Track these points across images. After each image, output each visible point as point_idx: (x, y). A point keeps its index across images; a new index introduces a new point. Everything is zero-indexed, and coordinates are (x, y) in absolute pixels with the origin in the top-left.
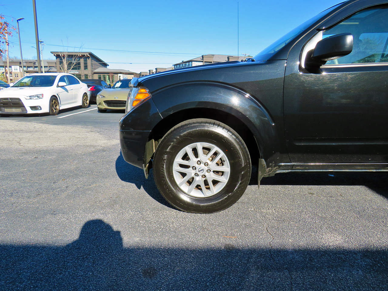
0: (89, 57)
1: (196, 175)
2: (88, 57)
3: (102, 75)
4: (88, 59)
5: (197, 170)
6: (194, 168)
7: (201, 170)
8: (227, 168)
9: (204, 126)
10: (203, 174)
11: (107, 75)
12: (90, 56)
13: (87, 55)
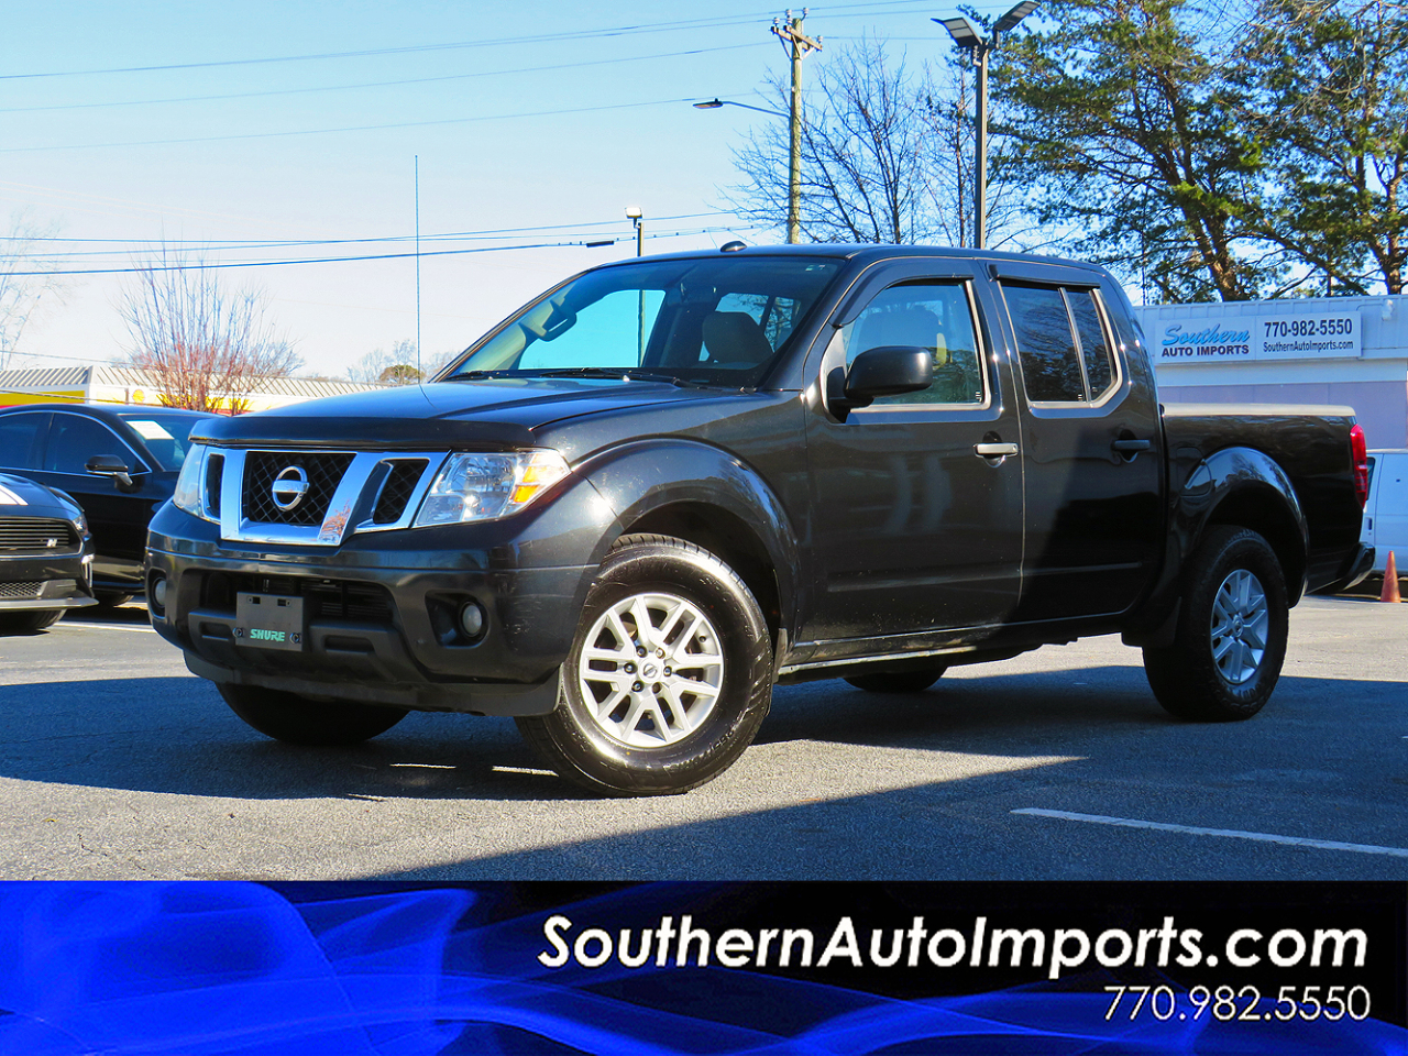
1: (639, 686)
5: (640, 671)
6: (631, 667)
7: (651, 670)
8: (713, 657)
9: (652, 550)
10: (654, 681)
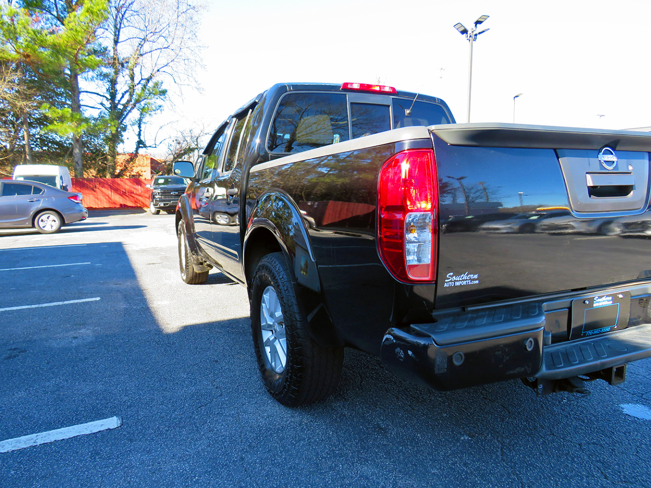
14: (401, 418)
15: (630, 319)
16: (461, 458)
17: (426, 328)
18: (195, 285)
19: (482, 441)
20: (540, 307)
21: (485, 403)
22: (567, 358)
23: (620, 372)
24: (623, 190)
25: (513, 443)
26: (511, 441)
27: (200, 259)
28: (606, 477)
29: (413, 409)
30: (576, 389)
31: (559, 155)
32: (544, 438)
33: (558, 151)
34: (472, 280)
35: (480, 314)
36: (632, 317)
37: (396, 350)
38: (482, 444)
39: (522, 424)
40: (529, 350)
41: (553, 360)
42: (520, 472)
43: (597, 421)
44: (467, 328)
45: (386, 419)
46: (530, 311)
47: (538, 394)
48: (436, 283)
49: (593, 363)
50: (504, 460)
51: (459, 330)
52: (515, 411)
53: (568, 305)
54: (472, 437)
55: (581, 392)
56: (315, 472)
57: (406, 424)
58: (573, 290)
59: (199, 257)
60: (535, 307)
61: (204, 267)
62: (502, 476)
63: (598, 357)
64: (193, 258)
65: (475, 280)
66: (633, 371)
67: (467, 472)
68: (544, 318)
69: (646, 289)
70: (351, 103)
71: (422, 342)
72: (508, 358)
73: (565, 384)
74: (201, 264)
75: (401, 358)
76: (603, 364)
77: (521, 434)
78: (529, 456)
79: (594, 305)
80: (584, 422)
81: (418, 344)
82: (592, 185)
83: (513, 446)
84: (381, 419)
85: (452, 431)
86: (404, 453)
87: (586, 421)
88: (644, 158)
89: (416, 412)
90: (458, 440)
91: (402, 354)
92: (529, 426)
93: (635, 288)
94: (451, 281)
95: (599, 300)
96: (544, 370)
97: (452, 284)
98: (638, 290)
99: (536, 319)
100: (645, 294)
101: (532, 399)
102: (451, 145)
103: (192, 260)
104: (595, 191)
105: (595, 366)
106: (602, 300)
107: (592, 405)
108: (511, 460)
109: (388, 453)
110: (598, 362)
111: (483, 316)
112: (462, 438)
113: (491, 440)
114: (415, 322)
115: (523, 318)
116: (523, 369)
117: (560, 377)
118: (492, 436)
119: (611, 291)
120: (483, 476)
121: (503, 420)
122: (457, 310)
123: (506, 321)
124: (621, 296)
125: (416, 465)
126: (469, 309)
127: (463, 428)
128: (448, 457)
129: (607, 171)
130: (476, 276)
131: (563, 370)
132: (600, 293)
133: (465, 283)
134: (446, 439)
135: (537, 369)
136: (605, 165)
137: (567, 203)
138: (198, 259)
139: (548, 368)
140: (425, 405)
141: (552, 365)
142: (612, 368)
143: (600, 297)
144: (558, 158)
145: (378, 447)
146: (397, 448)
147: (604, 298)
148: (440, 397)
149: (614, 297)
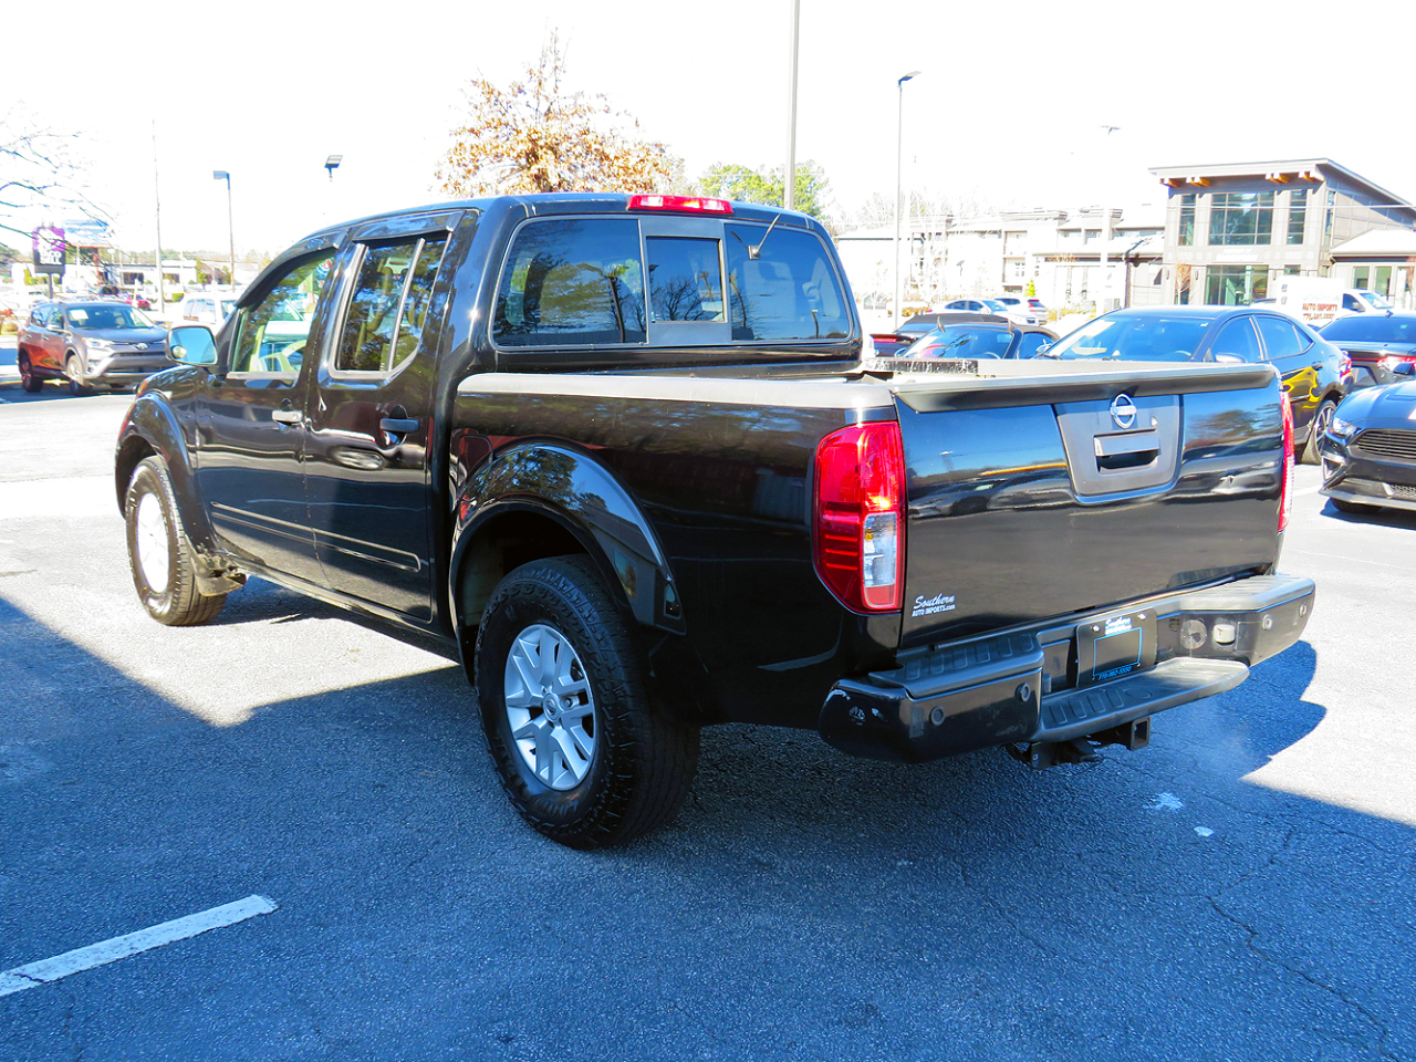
0: (1320, 183)
2: (1315, 183)
3: (1372, 265)
4: (1310, 191)
11: (1401, 268)
12: (1320, 177)
13: (1308, 173)
14: (789, 846)
15: (1158, 652)
16: (904, 890)
17: (893, 676)
18: (191, 628)
19: (931, 865)
20: (1034, 639)
21: (924, 811)
22: (1071, 712)
23: (1143, 730)
24: (1144, 458)
25: (979, 862)
26: (975, 860)
27: (218, 564)
28: (1115, 890)
29: (806, 832)
30: (1084, 757)
31: (1058, 412)
32: (1025, 851)
33: (1056, 406)
34: (946, 604)
35: (956, 653)
36: (1162, 647)
37: (851, 711)
38: (932, 869)
39: (989, 836)
40: (1025, 700)
41: (1054, 716)
42: (994, 896)
43: (1104, 821)
44: (947, 672)
45: (766, 850)
46: (1023, 645)
47: (1032, 768)
48: (902, 612)
49: (1105, 717)
50: (969, 886)
51: (936, 676)
52: (976, 820)
53: (1070, 634)
54: (915, 861)
55: (1092, 760)
56: (679, 930)
57: (802, 854)
58: (1077, 612)
59: (217, 559)
60: (1027, 639)
61: (225, 582)
62: (970, 904)
63: (1112, 708)
64: (197, 560)
65: (950, 604)
66: (1160, 744)
67: (917, 906)
68: (1042, 654)
69: (1178, 603)
70: (647, 237)
71: (891, 696)
72: (998, 712)
73: (1067, 750)
74: (218, 574)
75: (861, 721)
76: (1119, 718)
77: (990, 850)
78: (1005, 877)
79: (1107, 632)
80: (1084, 825)
81: (886, 699)
82: (1102, 454)
83: (980, 866)
84: (756, 851)
85: (881, 857)
86: (812, 893)
87: (1087, 823)
88: (1172, 404)
89: (812, 836)
90: (893, 867)
91: (861, 716)
92: (1001, 838)
93: (1162, 603)
94: (921, 608)
95: (1113, 624)
96: (1043, 730)
97: (922, 612)
98: (1167, 605)
99: (1033, 655)
100: (1175, 612)
101: (1000, 799)
102: (921, 413)
103: (195, 565)
104: (1106, 462)
105: (1109, 720)
106: (1116, 624)
107: (1097, 799)
108: (979, 884)
109: (787, 895)
110: (1112, 715)
111: (962, 656)
112: (900, 864)
113: (945, 862)
114: (874, 670)
115: (1016, 656)
116: (1016, 728)
117: (1063, 738)
118: (944, 857)
119: (1128, 608)
120: (941, 908)
121: (959, 834)
122: (924, 649)
123: (994, 660)
124: (1142, 617)
125: (837, 906)
126: (940, 647)
127: (897, 850)
128: (884, 890)
129: (1122, 431)
130: (952, 599)
131: (1067, 728)
132: (1114, 613)
133: (937, 610)
134: (874, 868)
135: (1033, 728)
136: (1118, 420)
137: (1063, 457)
138: (211, 564)
139: (1048, 726)
140: (823, 824)
141: (1053, 723)
142: (1131, 723)
143: (1114, 620)
144: (1056, 415)
145: (768, 889)
146: (800, 888)
147: (1119, 621)
148: (846, 810)
149: (1134, 619)
